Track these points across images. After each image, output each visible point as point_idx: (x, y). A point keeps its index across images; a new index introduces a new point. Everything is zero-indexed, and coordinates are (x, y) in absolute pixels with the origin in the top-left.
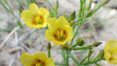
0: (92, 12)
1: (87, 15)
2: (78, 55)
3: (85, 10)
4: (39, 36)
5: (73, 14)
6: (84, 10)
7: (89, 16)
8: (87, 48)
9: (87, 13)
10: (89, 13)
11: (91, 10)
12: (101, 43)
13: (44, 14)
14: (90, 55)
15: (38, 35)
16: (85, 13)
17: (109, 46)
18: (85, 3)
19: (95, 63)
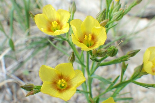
0: (123, 11)
1: (117, 17)
2: (98, 88)
3: (113, 11)
4: (36, 64)
5: (103, 13)
6: (111, 12)
7: (119, 18)
8: (120, 60)
9: (117, 14)
10: (120, 14)
11: (122, 10)
12: (139, 50)
13: (62, 17)
14: (123, 72)
15: (35, 62)
16: (114, 15)
17: (149, 54)
18: (113, 2)
19: (131, 81)
